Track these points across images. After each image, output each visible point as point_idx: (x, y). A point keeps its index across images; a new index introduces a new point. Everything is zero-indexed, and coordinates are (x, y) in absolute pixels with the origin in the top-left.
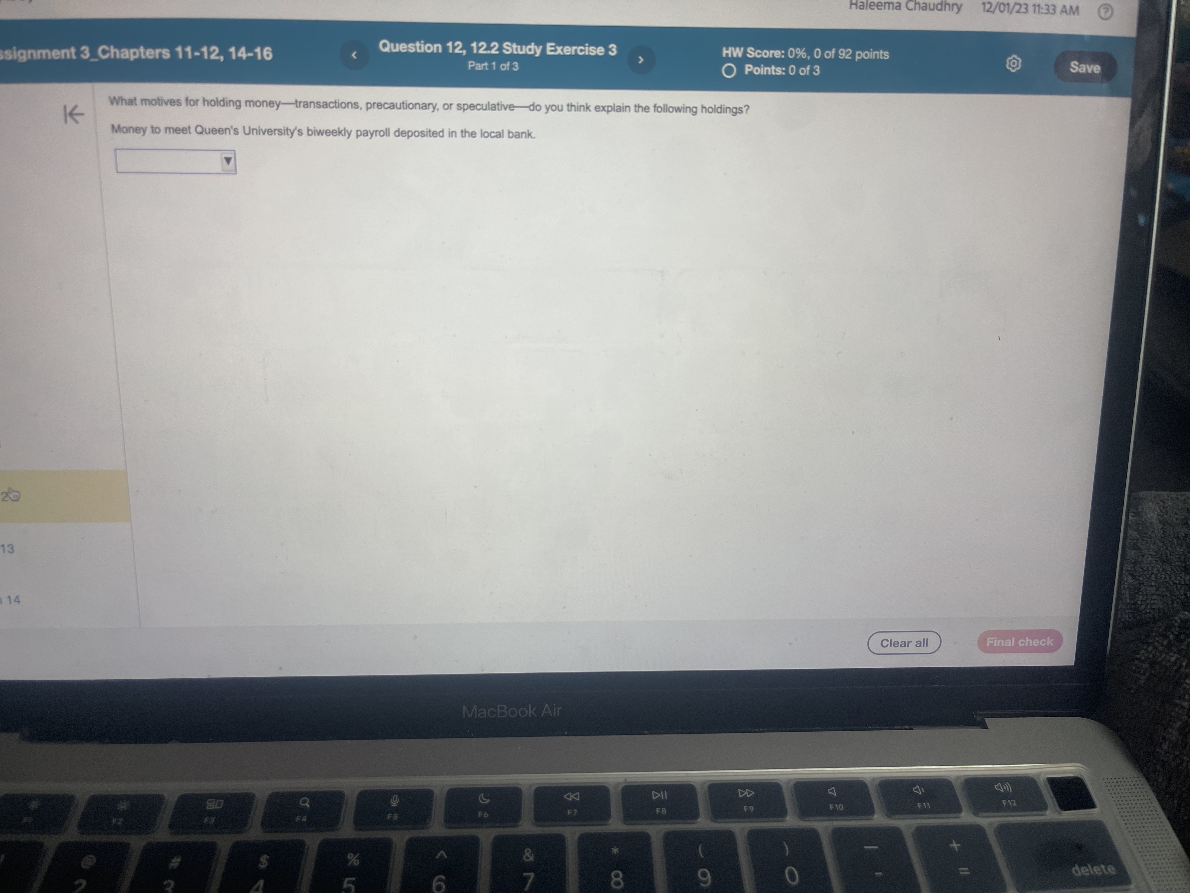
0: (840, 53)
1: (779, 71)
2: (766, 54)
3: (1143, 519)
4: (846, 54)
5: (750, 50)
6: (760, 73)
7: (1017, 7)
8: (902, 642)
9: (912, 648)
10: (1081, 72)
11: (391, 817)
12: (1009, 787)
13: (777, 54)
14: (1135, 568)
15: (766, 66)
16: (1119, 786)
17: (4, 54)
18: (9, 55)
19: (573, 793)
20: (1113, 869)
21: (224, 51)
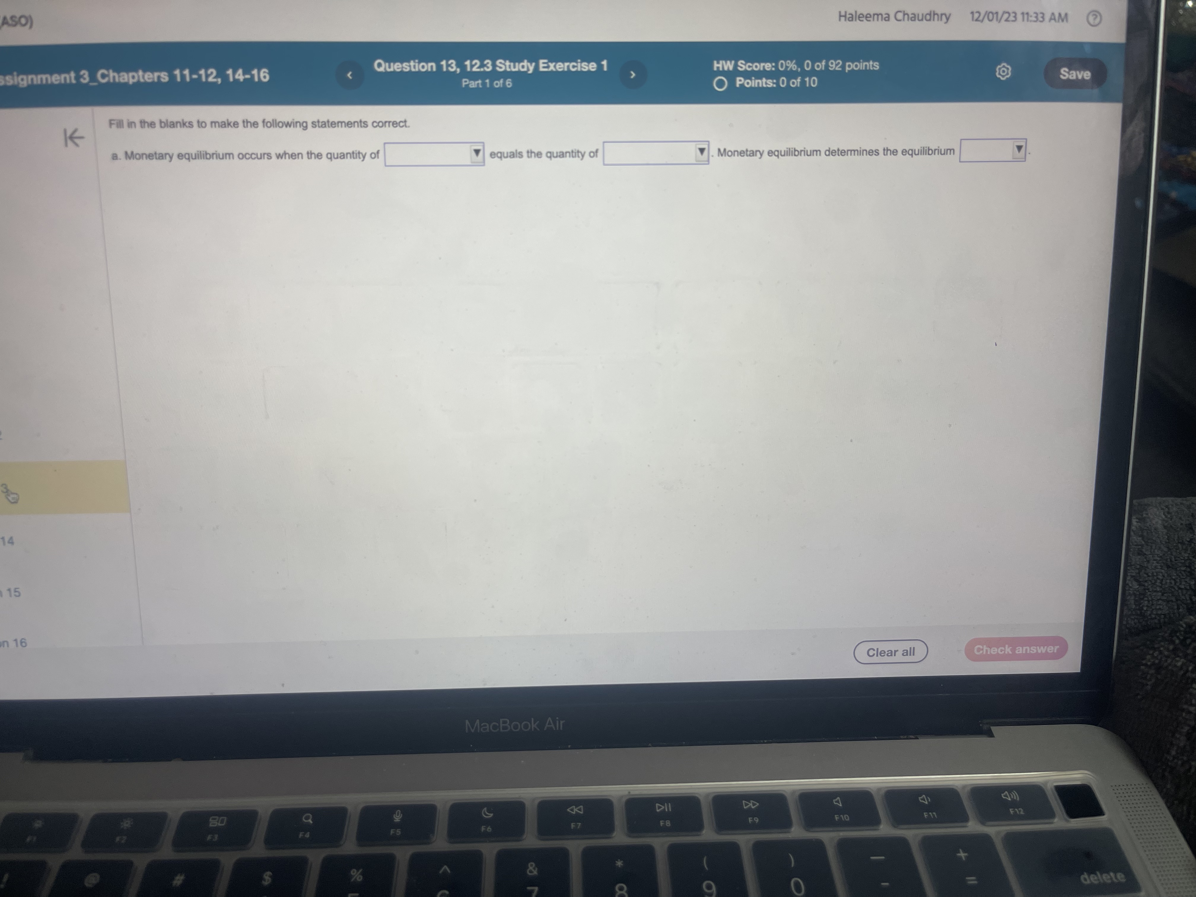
0: (830, 65)
1: (770, 83)
2: (756, 67)
3: (1148, 525)
4: (836, 65)
5: (741, 63)
6: (751, 85)
7: (1006, 16)
8: (888, 651)
9: (899, 657)
10: (1071, 78)
11: (394, 832)
12: (1015, 794)
13: (768, 66)
14: (1140, 574)
15: (757, 78)
16: (1127, 793)
17: (5, 80)
18: (10, 80)
19: (576, 806)
20: (1123, 876)
21: (221, 74)
